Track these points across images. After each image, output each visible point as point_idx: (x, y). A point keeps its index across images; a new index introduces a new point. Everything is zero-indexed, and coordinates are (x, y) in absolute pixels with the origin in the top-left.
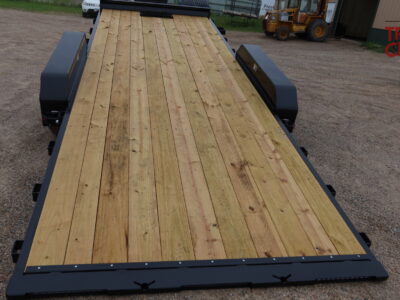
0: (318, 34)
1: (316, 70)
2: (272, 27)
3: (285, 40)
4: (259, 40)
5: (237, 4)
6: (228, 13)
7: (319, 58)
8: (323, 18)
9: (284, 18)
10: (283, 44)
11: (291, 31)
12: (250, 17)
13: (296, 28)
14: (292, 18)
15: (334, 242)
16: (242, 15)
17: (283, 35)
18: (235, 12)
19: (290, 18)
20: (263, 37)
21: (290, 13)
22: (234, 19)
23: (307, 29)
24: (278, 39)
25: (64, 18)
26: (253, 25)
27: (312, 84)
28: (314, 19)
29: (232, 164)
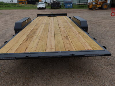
0: (105, 7)
1: (102, 18)
2: (91, 6)
3: (95, 10)
4: (87, 11)
5: (81, 1)
6: (78, 4)
7: (104, 14)
8: (106, 2)
9: (94, 4)
10: (94, 11)
11: (97, 7)
12: (84, 5)
13: (98, 6)
14: (97, 3)
15: (93, 48)
16: (82, 4)
17: (94, 9)
18: (80, 4)
19: (96, 3)
20: (88, 10)
21: (96, 2)
22: (80, 5)
23: (101, 6)
24: (93, 10)
25: (33, 10)
26: (86, 7)
27: (99, 22)
28: (103, 3)
29: (64, 36)
